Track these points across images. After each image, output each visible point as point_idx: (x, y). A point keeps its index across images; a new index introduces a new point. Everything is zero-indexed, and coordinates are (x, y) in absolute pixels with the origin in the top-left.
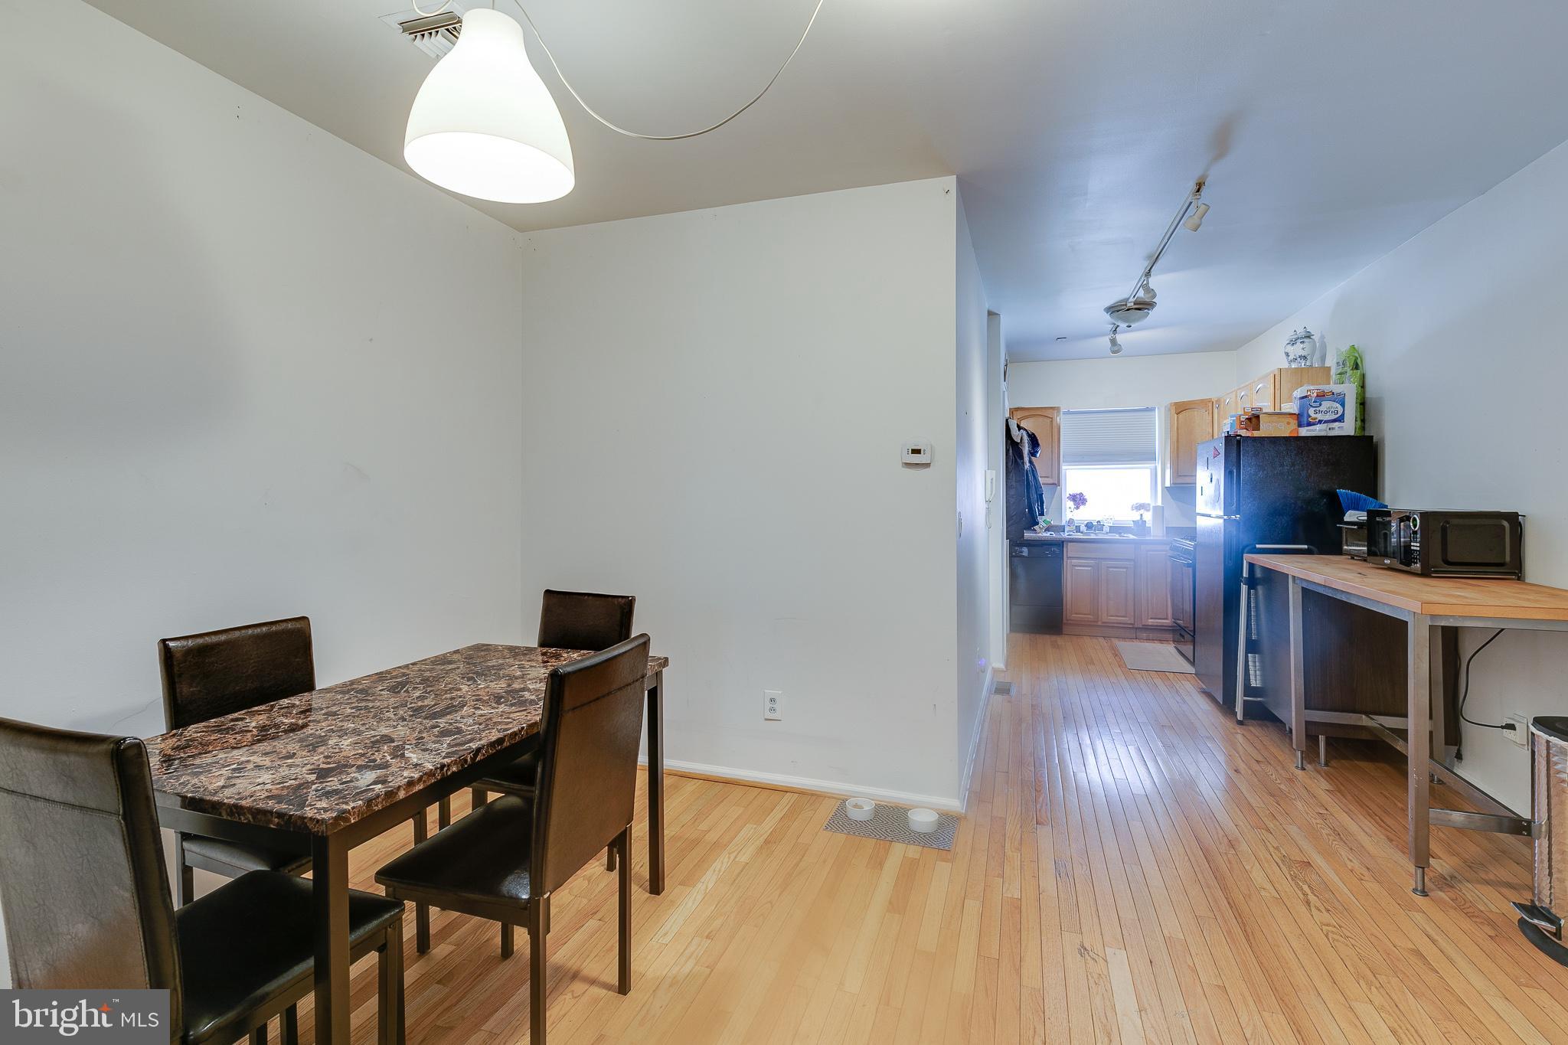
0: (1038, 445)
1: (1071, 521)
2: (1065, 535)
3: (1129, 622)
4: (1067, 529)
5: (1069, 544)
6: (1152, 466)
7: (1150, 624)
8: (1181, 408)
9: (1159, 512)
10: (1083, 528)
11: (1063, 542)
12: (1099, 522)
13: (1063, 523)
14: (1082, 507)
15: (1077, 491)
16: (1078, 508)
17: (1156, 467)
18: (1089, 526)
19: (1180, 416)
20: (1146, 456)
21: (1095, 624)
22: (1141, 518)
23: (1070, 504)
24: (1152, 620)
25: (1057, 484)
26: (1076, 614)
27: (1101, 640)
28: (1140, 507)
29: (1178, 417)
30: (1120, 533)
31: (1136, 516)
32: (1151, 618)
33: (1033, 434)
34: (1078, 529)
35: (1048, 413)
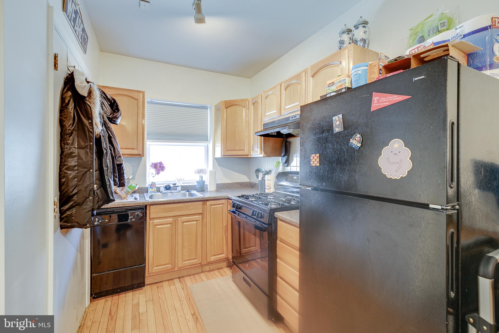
0: (118, 110)
1: (153, 185)
2: (147, 199)
3: (198, 262)
4: (150, 190)
5: (152, 207)
6: (205, 144)
7: (212, 260)
8: (229, 105)
9: (213, 174)
10: (162, 189)
11: (146, 206)
12: (175, 184)
13: (147, 185)
14: (162, 173)
15: (156, 160)
16: (158, 173)
17: (208, 145)
18: (168, 188)
19: (229, 109)
20: (202, 138)
21: (174, 270)
22: (202, 180)
23: (153, 171)
24: (214, 257)
25: (141, 155)
26: (157, 266)
27: (177, 281)
28: (200, 171)
29: (226, 111)
30: (188, 191)
31: (197, 178)
32: (213, 256)
33: (114, 100)
34: (158, 190)
35: (134, 95)
